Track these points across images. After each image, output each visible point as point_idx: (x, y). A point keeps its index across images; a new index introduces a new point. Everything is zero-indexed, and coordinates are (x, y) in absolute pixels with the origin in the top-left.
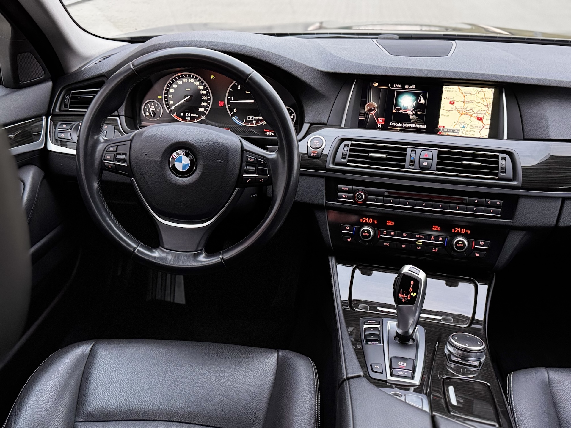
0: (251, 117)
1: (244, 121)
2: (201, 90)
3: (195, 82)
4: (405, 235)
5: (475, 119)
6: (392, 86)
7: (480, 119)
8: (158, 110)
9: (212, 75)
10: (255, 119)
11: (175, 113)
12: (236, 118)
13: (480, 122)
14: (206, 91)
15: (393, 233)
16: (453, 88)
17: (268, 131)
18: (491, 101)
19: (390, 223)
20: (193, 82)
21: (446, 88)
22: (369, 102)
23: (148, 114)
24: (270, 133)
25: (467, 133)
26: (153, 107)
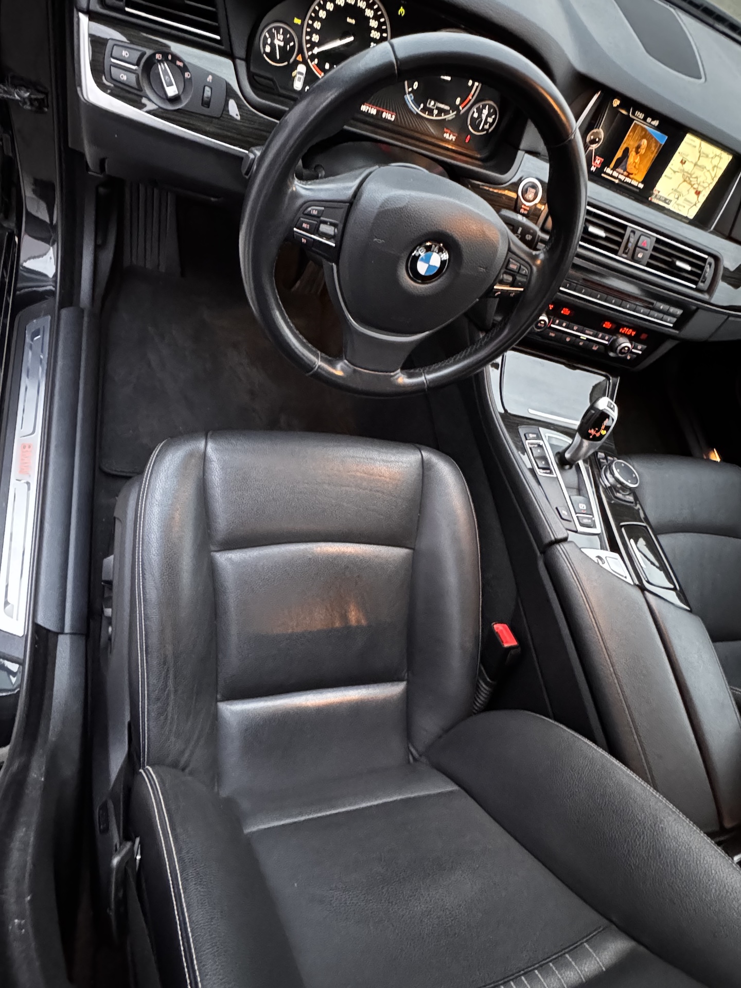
0: (433, 103)
1: (422, 106)
2: (373, 28)
3: (366, 10)
4: (575, 328)
5: (694, 191)
6: (633, 114)
7: (698, 193)
8: (288, 46)
9: (402, 8)
10: (438, 108)
11: (316, 61)
12: (411, 97)
13: (696, 196)
14: (381, 35)
15: (564, 325)
16: (694, 141)
17: (449, 132)
18: (720, 173)
19: (565, 311)
20: (364, 8)
21: (689, 138)
22: (596, 128)
23: (268, 49)
24: (451, 135)
25: (676, 206)
26: (281, 37)
